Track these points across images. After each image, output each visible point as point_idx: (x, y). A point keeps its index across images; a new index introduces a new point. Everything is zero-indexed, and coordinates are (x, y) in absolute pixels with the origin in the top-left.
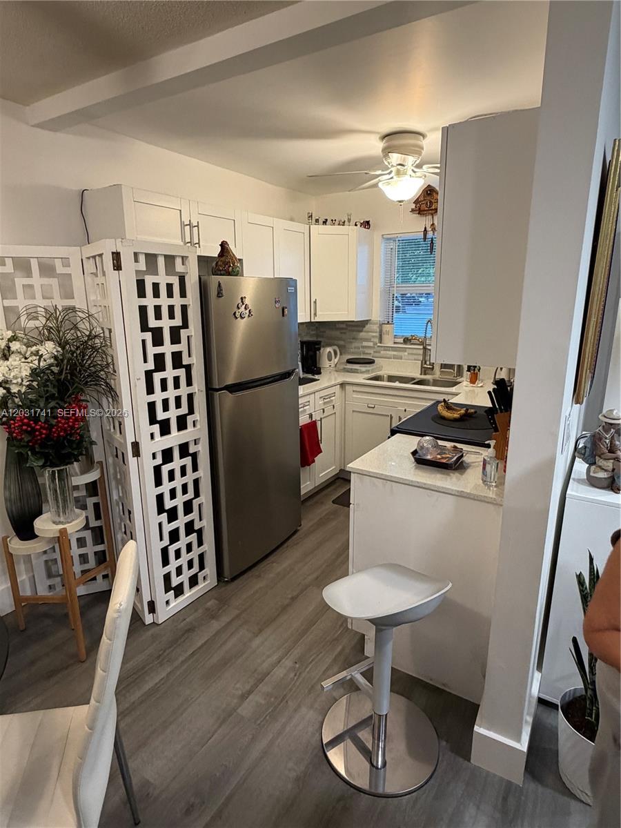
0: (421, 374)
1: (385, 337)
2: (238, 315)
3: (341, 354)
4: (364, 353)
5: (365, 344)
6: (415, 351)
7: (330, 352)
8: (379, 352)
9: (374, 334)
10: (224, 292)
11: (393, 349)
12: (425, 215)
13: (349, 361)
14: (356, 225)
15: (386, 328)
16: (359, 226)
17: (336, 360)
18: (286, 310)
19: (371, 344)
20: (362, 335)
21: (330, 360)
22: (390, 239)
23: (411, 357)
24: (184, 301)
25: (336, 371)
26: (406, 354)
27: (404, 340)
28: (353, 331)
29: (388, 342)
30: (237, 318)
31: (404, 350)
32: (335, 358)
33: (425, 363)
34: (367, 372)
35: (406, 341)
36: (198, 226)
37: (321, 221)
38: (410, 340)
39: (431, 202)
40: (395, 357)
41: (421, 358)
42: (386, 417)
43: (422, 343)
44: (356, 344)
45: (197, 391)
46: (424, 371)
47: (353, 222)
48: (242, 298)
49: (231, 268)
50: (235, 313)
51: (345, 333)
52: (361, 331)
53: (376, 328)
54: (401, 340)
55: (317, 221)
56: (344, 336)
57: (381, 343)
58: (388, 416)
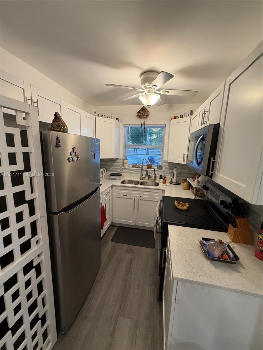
0: (141, 179)
1: (125, 165)
2: (71, 159)
3: (106, 171)
4: (116, 171)
5: (116, 167)
6: (137, 171)
7: (102, 171)
8: (123, 171)
9: (120, 164)
10: (61, 144)
11: (129, 169)
12: (142, 118)
13: (112, 175)
14: (114, 119)
15: (125, 161)
16: (115, 119)
17: (105, 174)
18: (96, 155)
19: (119, 168)
20: (115, 164)
21: (102, 174)
22: (126, 126)
23: (135, 173)
24: (25, 150)
25: (106, 179)
26: (134, 171)
27: (133, 166)
28: (111, 162)
29: (126, 167)
30: (70, 161)
31: (133, 170)
32: (104, 173)
33: (142, 175)
34: (120, 180)
35: (134, 166)
36: (37, 102)
37: (100, 115)
38: (135, 166)
39: (144, 113)
40: (129, 173)
41: (140, 173)
42: (132, 200)
43: (140, 167)
44: (113, 167)
45: (39, 217)
46: (142, 178)
47: (113, 118)
48: (73, 148)
49: (62, 129)
50: (69, 158)
51: (108, 163)
52: (115, 162)
53: (121, 161)
54: (132, 166)
55: (98, 115)
56: (107, 164)
57: (123, 167)
58: (133, 199)
